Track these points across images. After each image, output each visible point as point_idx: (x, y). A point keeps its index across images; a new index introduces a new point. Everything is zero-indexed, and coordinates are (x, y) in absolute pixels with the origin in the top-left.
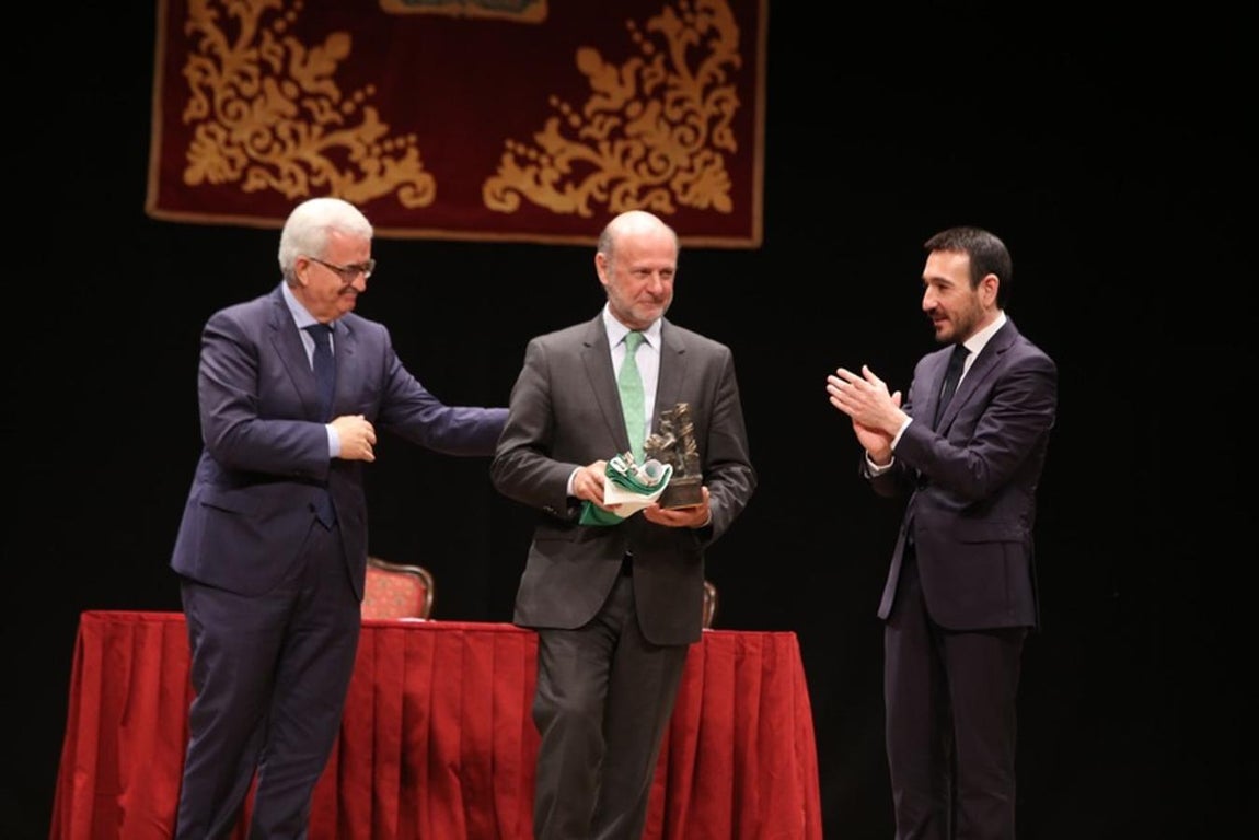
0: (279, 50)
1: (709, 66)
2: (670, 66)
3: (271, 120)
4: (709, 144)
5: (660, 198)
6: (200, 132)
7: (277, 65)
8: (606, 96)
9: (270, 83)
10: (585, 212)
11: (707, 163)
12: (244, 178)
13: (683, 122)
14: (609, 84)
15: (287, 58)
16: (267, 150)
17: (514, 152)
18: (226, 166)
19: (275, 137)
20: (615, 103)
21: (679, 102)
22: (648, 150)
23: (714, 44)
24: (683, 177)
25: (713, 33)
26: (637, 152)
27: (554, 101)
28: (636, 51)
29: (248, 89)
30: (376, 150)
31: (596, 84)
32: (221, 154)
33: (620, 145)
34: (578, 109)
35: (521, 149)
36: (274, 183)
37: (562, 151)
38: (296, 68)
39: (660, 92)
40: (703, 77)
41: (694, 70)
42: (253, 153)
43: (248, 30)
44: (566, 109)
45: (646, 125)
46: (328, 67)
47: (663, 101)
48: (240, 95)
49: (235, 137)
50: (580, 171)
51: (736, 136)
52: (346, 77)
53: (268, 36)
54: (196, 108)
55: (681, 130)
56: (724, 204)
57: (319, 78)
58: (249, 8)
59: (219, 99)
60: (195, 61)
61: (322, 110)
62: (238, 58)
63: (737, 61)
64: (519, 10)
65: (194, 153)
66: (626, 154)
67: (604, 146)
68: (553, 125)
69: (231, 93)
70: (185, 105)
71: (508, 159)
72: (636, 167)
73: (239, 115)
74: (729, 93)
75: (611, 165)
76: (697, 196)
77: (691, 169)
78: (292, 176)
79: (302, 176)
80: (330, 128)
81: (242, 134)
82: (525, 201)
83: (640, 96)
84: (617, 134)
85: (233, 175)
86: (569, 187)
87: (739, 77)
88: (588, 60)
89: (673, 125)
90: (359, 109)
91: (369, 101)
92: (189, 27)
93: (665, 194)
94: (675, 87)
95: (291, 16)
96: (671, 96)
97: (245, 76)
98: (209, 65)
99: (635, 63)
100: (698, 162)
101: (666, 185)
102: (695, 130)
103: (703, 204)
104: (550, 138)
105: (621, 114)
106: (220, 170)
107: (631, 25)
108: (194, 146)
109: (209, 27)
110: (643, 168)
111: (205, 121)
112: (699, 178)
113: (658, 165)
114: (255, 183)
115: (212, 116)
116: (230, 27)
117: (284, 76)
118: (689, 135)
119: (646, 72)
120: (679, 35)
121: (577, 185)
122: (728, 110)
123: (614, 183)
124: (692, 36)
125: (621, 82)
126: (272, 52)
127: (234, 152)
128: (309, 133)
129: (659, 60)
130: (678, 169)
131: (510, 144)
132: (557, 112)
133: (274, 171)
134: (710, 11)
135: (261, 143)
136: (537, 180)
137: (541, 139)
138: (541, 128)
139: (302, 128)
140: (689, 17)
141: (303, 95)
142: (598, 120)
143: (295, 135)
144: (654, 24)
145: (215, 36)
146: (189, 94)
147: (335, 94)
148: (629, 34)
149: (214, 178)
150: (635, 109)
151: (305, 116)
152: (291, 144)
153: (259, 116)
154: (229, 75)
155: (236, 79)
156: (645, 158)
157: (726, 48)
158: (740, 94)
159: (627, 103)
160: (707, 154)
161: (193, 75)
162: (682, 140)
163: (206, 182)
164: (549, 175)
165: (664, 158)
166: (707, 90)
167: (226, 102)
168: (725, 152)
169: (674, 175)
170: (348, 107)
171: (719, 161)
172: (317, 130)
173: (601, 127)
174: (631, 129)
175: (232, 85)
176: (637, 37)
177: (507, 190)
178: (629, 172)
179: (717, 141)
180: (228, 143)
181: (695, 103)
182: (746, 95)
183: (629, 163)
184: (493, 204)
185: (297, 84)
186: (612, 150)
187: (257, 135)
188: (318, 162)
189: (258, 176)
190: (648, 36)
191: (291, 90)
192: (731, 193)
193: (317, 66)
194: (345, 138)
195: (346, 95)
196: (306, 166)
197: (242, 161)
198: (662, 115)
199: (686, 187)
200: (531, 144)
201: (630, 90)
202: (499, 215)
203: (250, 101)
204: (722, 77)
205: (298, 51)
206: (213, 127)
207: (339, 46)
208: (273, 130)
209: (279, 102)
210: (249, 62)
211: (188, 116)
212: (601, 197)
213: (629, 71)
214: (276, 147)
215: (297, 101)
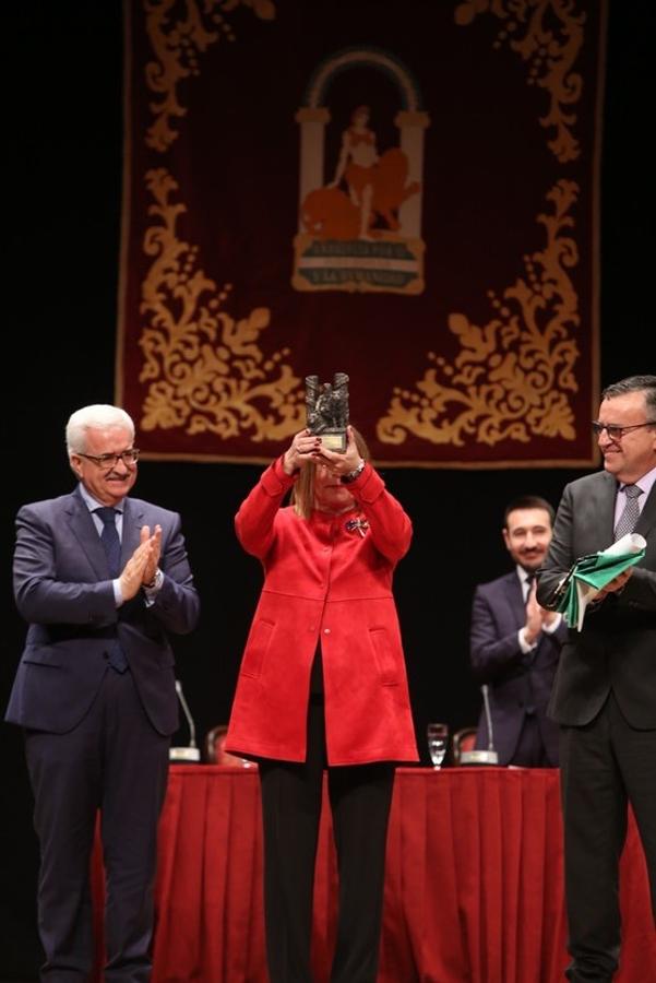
0: (214, 322)
1: (554, 325)
2: (523, 326)
3: (208, 378)
4: (556, 386)
5: (518, 430)
6: (153, 388)
7: (212, 335)
8: (473, 350)
9: (207, 349)
10: (458, 442)
11: (554, 401)
12: (188, 424)
13: (534, 369)
14: (475, 341)
15: (220, 330)
16: (205, 402)
17: (400, 396)
18: (173, 414)
19: (212, 391)
20: (480, 357)
21: (531, 354)
22: (507, 393)
23: (558, 307)
24: (536, 413)
25: (557, 299)
26: (499, 394)
27: (431, 356)
28: (496, 315)
29: (190, 354)
30: (292, 399)
31: (464, 341)
32: (169, 405)
33: (485, 389)
34: (451, 362)
35: (406, 395)
36: (212, 427)
37: (438, 395)
38: (227, 338)
39: (515, 346)
40: (550, 333)
41: (542, 328)
42: (195, 404)
43: (190, 308)
44: (441, 362)
45: (505, 373)
46: (252, 335)
47: (518, 353)
48: (183, 360)
49: (181, 392)
50: (453, 411)
51: (577, 380)
52: (266, 341)
53: (204, 312)
54: (150, 370)
55: (533, 375)
56: (569, 433)
57: (245, 344)
58: (190, 292)
59: (167, 363)
60: (148, 334)
61: (248, 369)
62: (181, 330)
63: (576, 320)
64: (403, 285)
65: (148, 405)
66: (489, 396)
67: (472, 390)
68: (431, 374)
69: (176, 358)
70: (141, 370)
71: (396, 402)
72: (498, 406)
73: (183, 376)
74: (571, 345)
75: (478, 405)
76: (547, 428)
77: (542, 407)
78: (226, 421)
79: (233, 421)
80: (255, 383)
81: (186, 390)
82: (410, 436)
83: (500, 351)
84: (482, 380)
85: (180, 422)
86: (445, 423)
87: (579, 333)
88: (457, 323)
89: (526, 372)
90: (277, 366)
91: (285, 360)
92: (144, 308)
93: (522, 427)
94: (528, 342)
95: (223, 296)
96: (524, 349)
97: (188, 345)
98: (159, 336)
99: (496, 323)
100: (547, 401)
101: (522, 420)
102: (544, 375)
103: (552, 433)
104: (429, 385)
105: (485, 364)
106: (169, 418)
107: (491, 294)
108: (149, 400)
109: (158, 307)
110: (503, 406)
111: (156, 380)
112: (548, 414)
113: (516, 404)
114: (197, 427)
115: (162, 377)
116: (176, 307)
117: (218, 344)
118: (540, 380)
119: (504, 331)
120: (529, 301)
121: (451, 422)
122: (571, 358)
123: (480, 419)
124: (540, 302)
125: (484, 339)
126: (209, 325)
127: (180, 404)
128: (239, 387)
129: (514, 321)
130: (532, 406)
131: (397, 391)
132: (433, 365)
133: (212, 417)
134: (553, 282)
135: (201, 396)
136: (420, 419)
137: (421, 386)
138: (422, 378)
139: (233, 383)
140: (537, 287)
141: (234, 357)
142: (467, 369)
143: (227, 389)
144: (509, 293)
145: (164, 314)
146: (144, 360)
147: (259, 356)
148: (490, 301)
149: (165, 425)
150: (495, 361)
151: (235, 374)
152: (224, 396)
153: (199, 375)
154: (175, 344)
155: (180, 347)
156: (505, 399)
157: (567, 310)
158: (579, 347)
159: (490, 356)
160: (554, 394)
161: (147, 345)
162: (534, 384)
163: (158, 427)
164: (429, 414)
165: (520, 398)
166: (553, 344)
167: (173, 365)
168: (568, 392)
169: (529, 411)
170: (269, 366)
171: (564, 399)
172: (245, 384)
173: (469, 375)
174: (493, 377)
175: (177, 352)
176: (496, 304)
177: (395, 427)
178: (493, 411)
179: (562, 384)
180: (175, 397)
181: (544, 355)
182: (584, 348)
183: (493, 403)
184: (385, 439)
185: (228, 348)
186: (478, 393)
187: (197, 390)
188: (246, 409)
189: (199, 422)
190: (504, 303)
191: (224, 354)
192: (574, 425)
193: (244, 334)
194: (267, 390)
195: (267, 357)
196: (236, 413)
197: (186, 411)
198: (517, 364)
199: (538, 421)
200: (415, 390)
201: (491, 346)
202: (390, 446)
203: (192, 363)
204: (564, 333)
205: (229, 323)
206: (163, 385)
207: (261, 318)
208: (210, 385)
209: (215, 363)
210: (191, 333)
211: (144, 376)
212: (470, 430)
213: (490, 330)
214: (213, 399)
215: (229, 362)
